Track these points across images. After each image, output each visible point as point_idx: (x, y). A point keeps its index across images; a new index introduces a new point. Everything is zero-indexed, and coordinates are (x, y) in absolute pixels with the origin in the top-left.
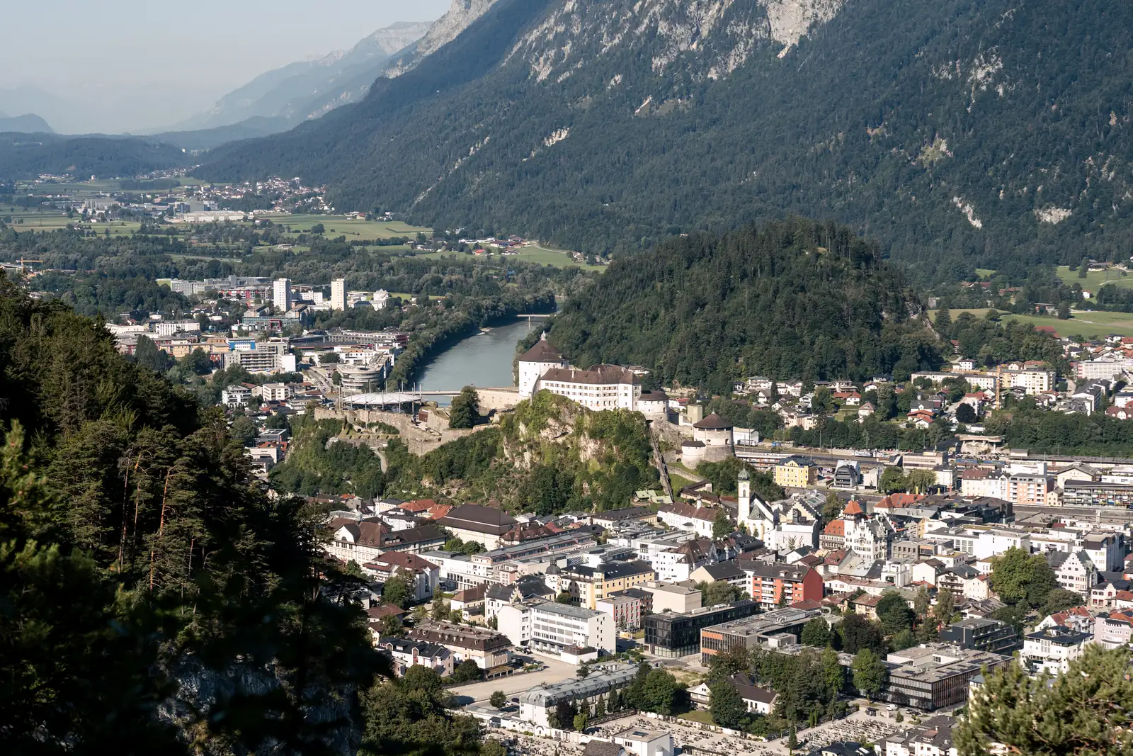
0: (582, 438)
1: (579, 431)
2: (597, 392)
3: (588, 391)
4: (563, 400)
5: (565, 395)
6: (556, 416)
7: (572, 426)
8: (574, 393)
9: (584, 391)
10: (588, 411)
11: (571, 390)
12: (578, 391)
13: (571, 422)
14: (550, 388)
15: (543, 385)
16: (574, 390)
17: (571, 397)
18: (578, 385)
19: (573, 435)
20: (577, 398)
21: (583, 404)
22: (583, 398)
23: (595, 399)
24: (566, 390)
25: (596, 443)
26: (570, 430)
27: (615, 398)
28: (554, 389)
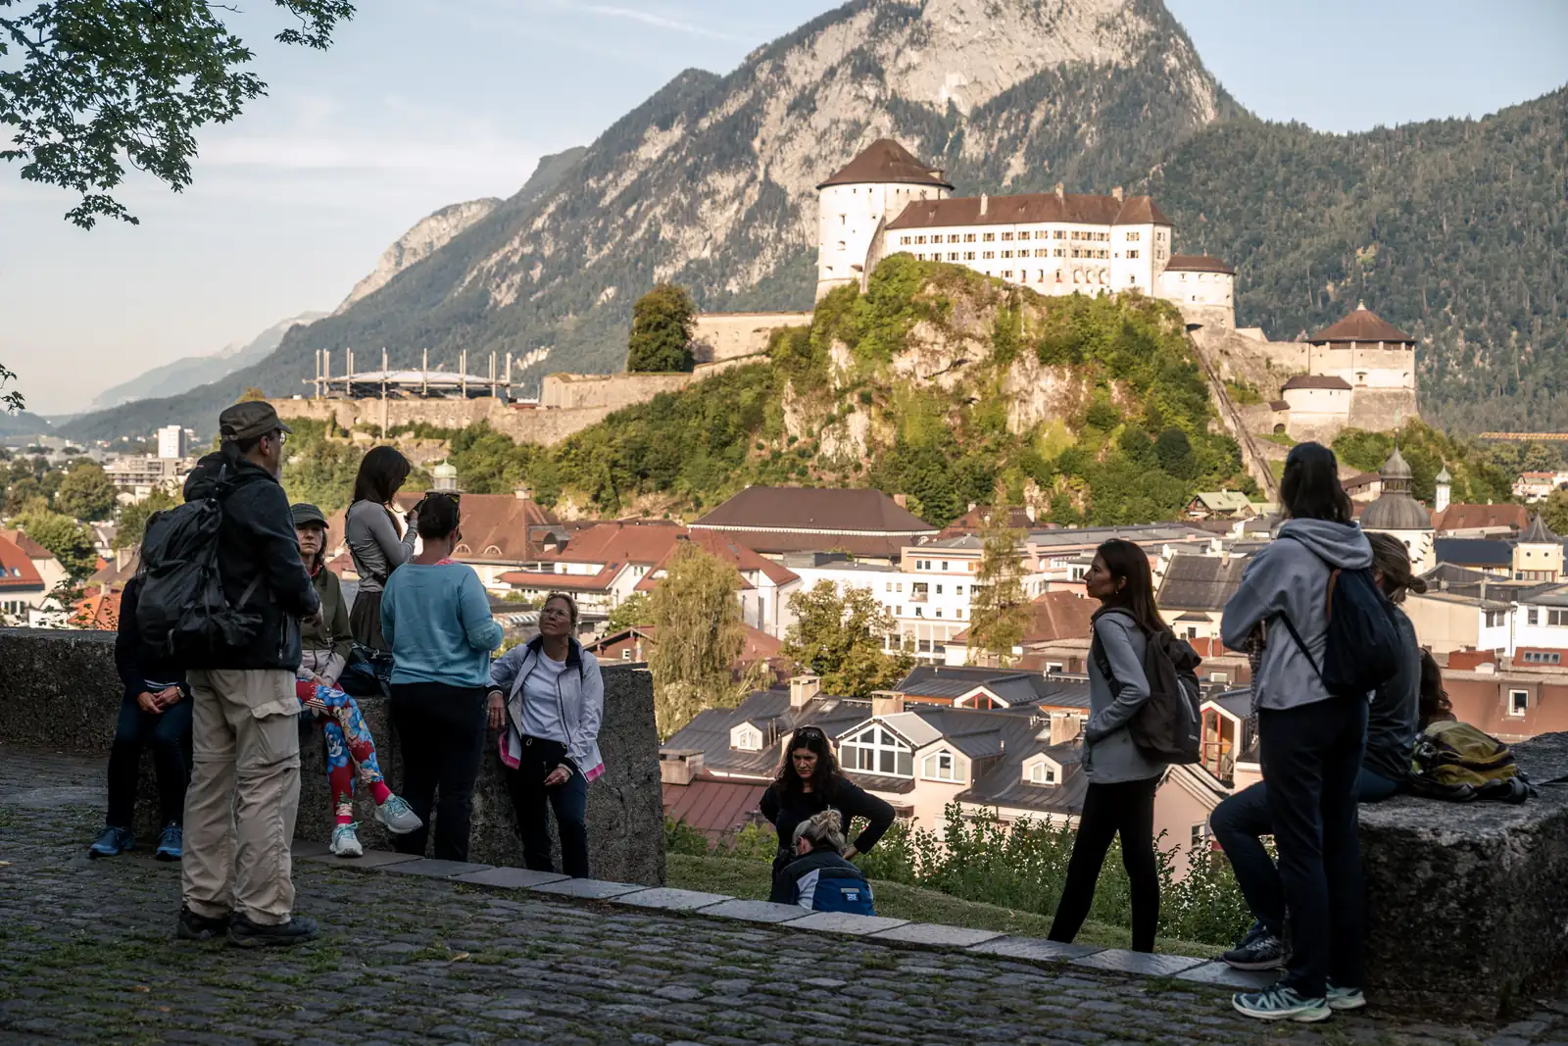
0: (1015, 368)
1: (1005, 349)
2: (1057, 244)
3: (1031, 245)
4: (956, 275)
5: (961, 261)
6: (936, 315)
7: (982, 340)
8: (989, 255)
9: (1016, 245)
10: (1032, 297)
11: (979, 247)
12: (998, 246)
13: (981, 328)
14: (914, 249)
15: (893, 243)
16: (989, 246)
17: (978, 265)
18: (998, 230)
19: (985, 364)
20: (996, 268)
21: (1016, 280)
22: (1016, 265)
23: (1051, 264)
24: (962, 248)
25: (1060, 377)
26: (977, 353)
27: (1102, 263)
28: (927, 251)
